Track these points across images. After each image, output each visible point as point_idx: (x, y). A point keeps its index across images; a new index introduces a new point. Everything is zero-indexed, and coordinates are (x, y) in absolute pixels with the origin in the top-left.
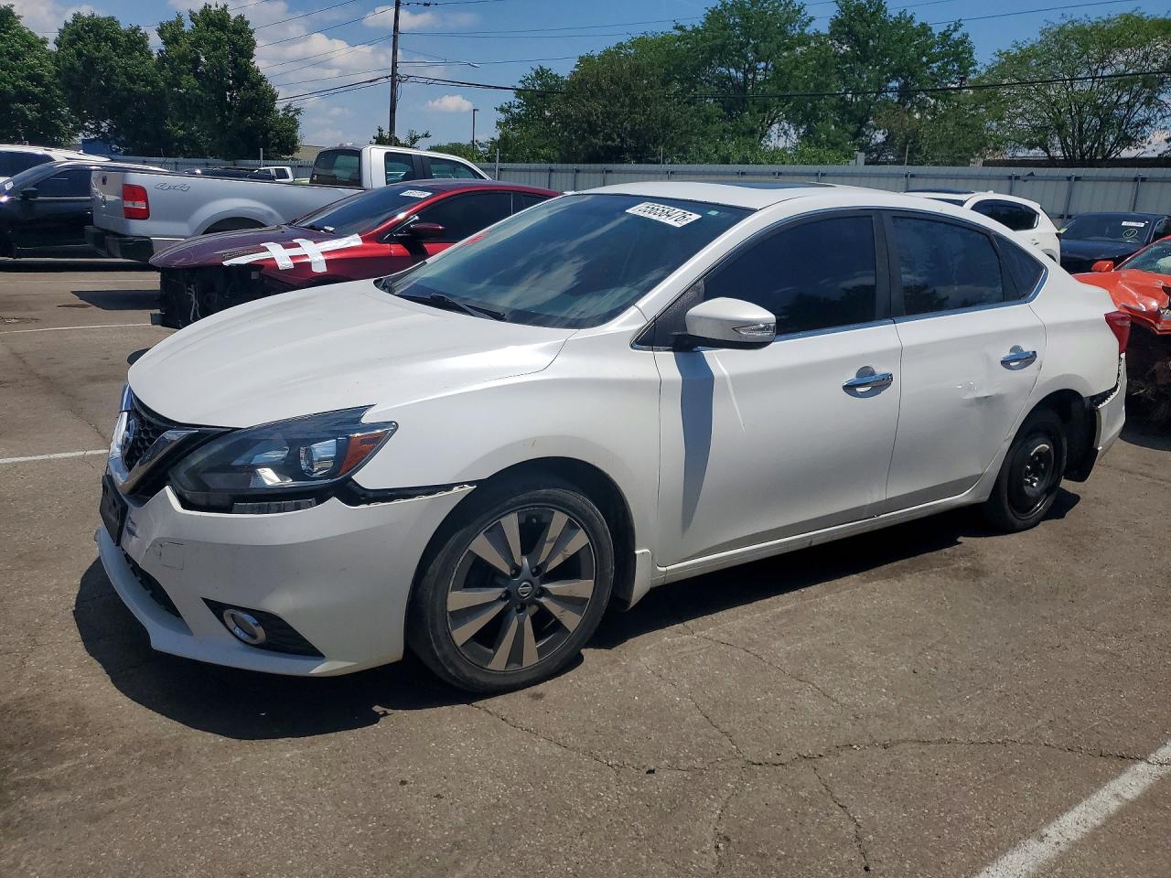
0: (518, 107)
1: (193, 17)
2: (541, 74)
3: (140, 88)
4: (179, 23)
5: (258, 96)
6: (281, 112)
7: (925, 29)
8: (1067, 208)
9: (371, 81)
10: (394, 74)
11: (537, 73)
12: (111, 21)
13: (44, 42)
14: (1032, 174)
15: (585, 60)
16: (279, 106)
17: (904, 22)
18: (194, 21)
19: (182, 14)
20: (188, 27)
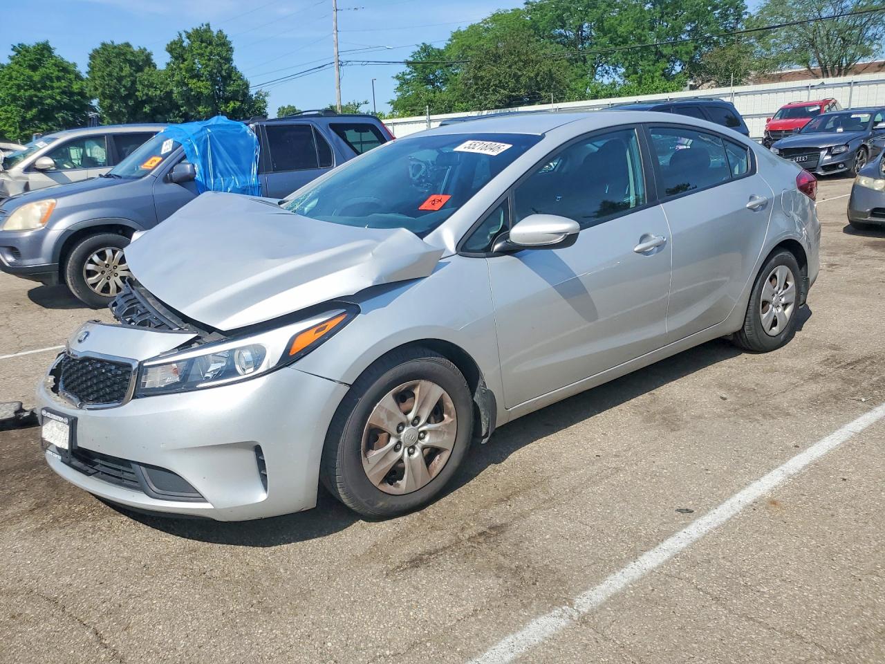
0: (409, 74)
1: (188, 35)
2: (426, 49)
3: (152, 91)
4: (180, 41)
5: (239, 88)
6: (254, 96)
8: (850, 105)
9: (320, 67)
11: (422, 48)
12: (127, 46)
13: (75, 65)
14: (823, 83)
15: (457, 35)
16: (252, 92)
18: (189, 38)
19: (180, 35)
20: (186, 43)
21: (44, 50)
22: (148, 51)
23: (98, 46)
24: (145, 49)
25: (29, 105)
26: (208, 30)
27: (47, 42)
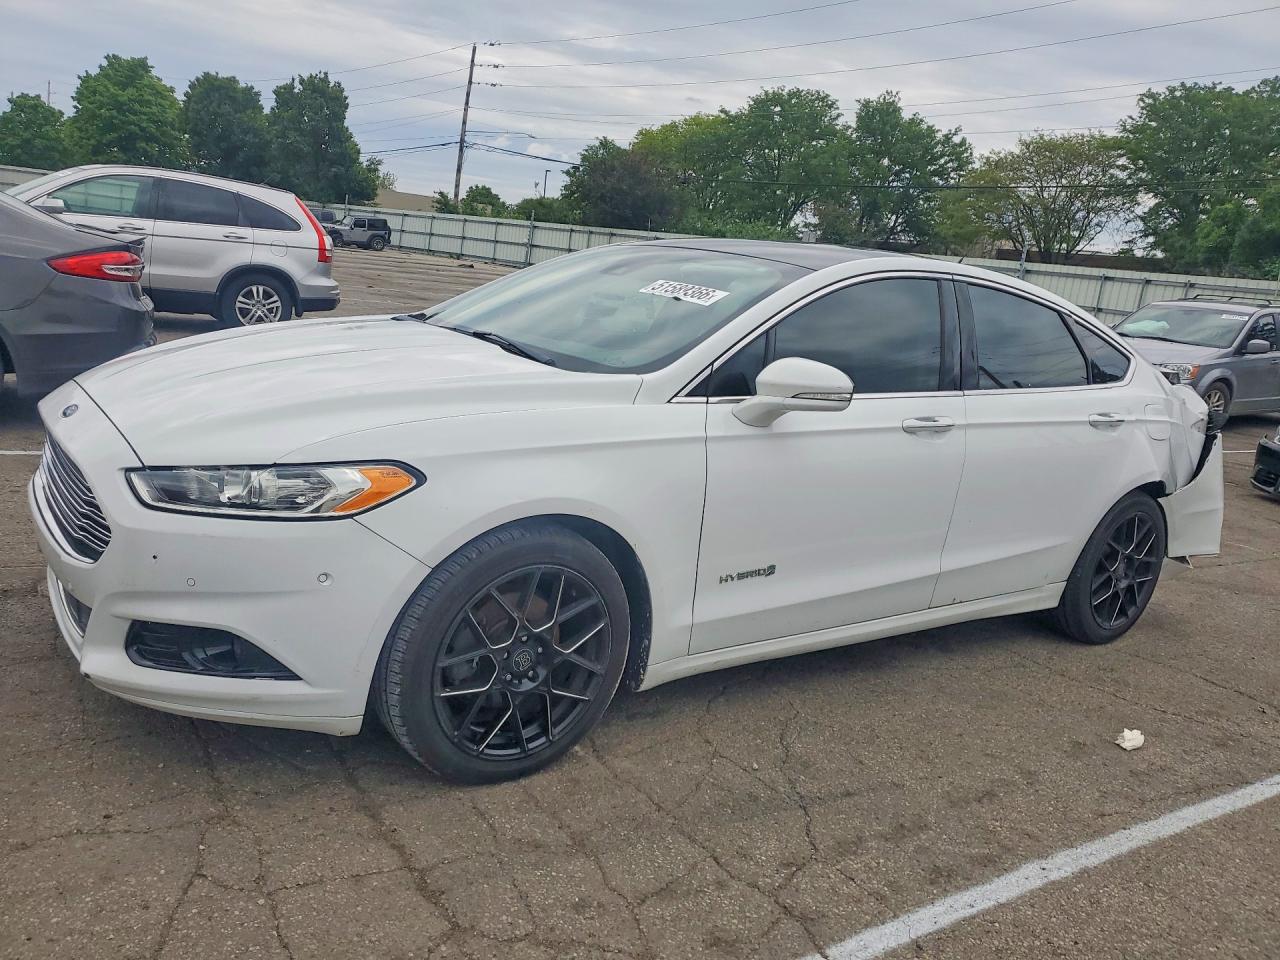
1: (302, 81)
3: (249, 138)
4: (291, 86)
5: (347, 152)
6: (365, 164)
7: (931, 130)
10: (462, 141)
12: (233, 80)
13: (172, 90)
16: (363, 159)
17: (915, 122)
18: (301, 84)
19: (293, 79)
20: (298, 88)
21: (140, 67)
22: (256, 90)
23: (200, 75)
24: (252, 88)
25: (110, 127)
26: (325, 80)
27: (146, 58)
